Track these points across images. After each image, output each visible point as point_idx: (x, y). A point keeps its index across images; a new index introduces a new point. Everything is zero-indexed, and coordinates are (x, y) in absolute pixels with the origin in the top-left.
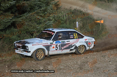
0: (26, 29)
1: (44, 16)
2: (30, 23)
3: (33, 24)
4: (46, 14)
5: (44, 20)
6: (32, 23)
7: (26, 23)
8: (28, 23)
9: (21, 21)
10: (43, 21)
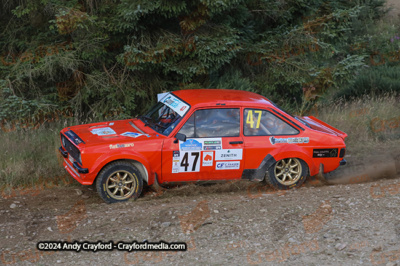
0: (277, 76)
1: (335, 37)
2: (291, 60)
3: (299, 63)
4: (343, 32)
5: (337, 52)
6: (298, 60)
7: (279, 60)
8: (286, 61)
9: (262, 51)
10: (331, 54)
